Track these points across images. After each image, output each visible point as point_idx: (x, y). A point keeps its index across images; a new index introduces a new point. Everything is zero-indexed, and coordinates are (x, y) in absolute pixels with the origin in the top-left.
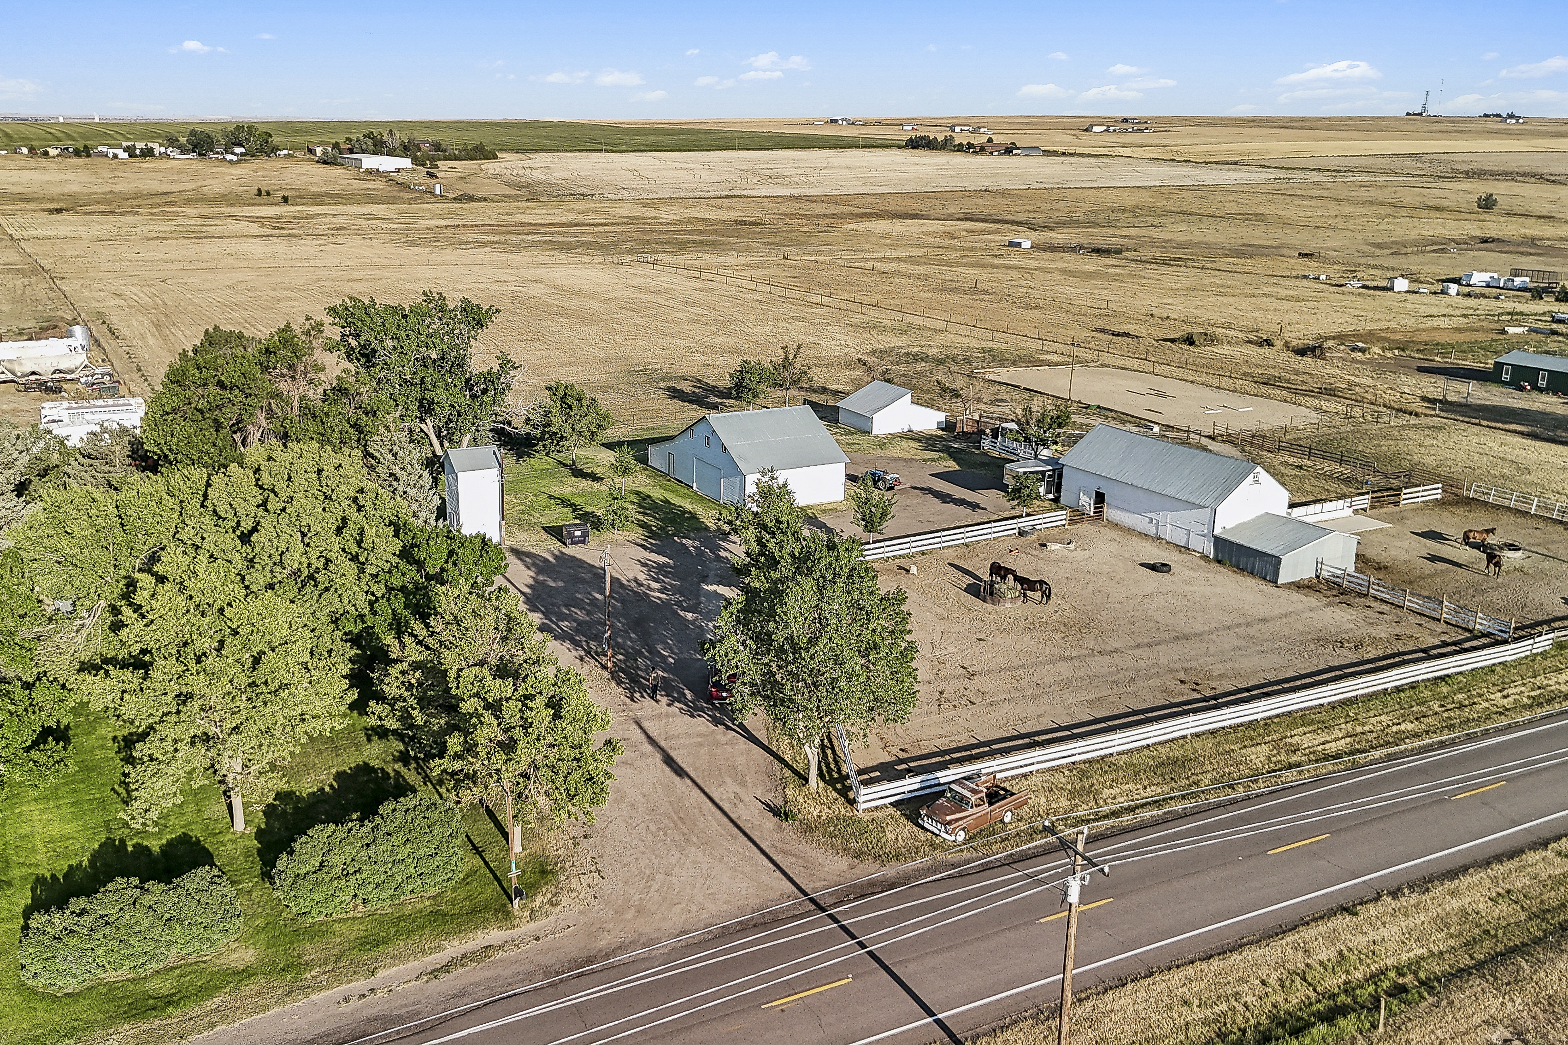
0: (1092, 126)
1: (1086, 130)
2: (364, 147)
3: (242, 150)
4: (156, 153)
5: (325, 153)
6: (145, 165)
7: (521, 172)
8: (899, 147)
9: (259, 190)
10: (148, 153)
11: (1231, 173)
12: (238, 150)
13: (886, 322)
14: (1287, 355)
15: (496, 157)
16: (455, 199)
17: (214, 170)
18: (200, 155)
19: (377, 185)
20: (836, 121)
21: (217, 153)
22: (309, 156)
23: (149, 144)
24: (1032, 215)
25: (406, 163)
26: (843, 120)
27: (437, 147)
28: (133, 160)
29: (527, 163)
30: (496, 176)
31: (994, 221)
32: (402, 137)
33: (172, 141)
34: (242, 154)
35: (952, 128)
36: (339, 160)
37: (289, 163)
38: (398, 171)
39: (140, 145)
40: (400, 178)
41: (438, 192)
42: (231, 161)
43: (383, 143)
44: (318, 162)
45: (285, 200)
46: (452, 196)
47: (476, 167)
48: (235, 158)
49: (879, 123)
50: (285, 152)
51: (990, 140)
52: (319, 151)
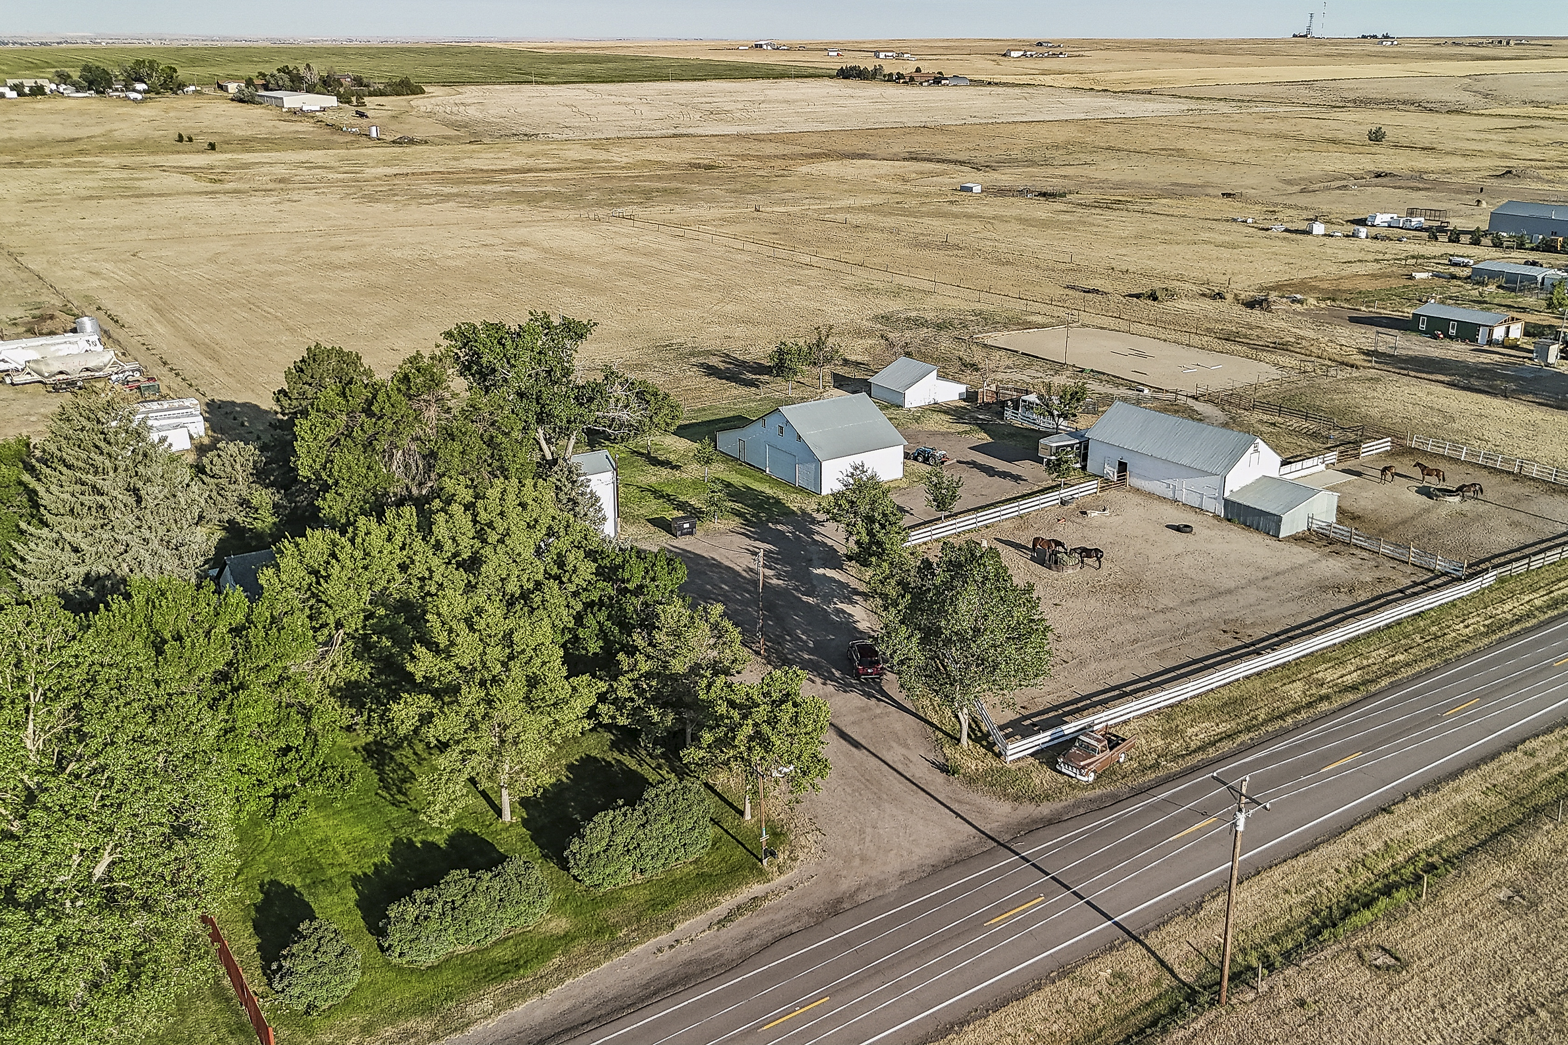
0: (1010, 51)
1: (1004, 55)
2: (280, 83)
3: (144, 86)
4: (47, 90)
5: (240, 91)
6: (39, 106)
7: (455, 109)
8: (831, 77)
9: (180, 136)
10: (38, 91)
11: (1147, 104)
12: (140, 86)
13: (877, 284)
14: (1238, 309)
15: (423, 92)
16: (394, 142)
17: (120, 110)
18: (97, 92)
19: (304, 127)
20: (761, 46)
21: (117, 90)
22: (220, 93)
23: (40, 82)
24: (973, 154)
25: (331, 101)
26: (767, 45)
27: (358, 81)
28: (22, 99)
29: (458, 99)
30: (430, 114)
31: (939, 161)
32: (319, 69)
33: (64, 78)
34: (145, 92)
35: (876, 54)
36: (257, 99)
37: (199, 102)
38: (324, 110)
39: (29, 83)
40: (329, 117)
41: (374, 135)
42: (135, 100)
43: (301, 79)
44: (232, 100)
45: (212, 147)
46: (390, 139)
47: (405, 103)
48: (139, 96)
49: (802, 48)
50: (192, 88)
51: (918, 70)
52: (232, 87)
